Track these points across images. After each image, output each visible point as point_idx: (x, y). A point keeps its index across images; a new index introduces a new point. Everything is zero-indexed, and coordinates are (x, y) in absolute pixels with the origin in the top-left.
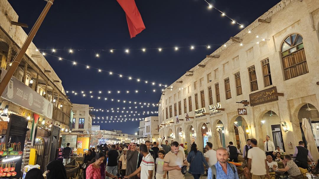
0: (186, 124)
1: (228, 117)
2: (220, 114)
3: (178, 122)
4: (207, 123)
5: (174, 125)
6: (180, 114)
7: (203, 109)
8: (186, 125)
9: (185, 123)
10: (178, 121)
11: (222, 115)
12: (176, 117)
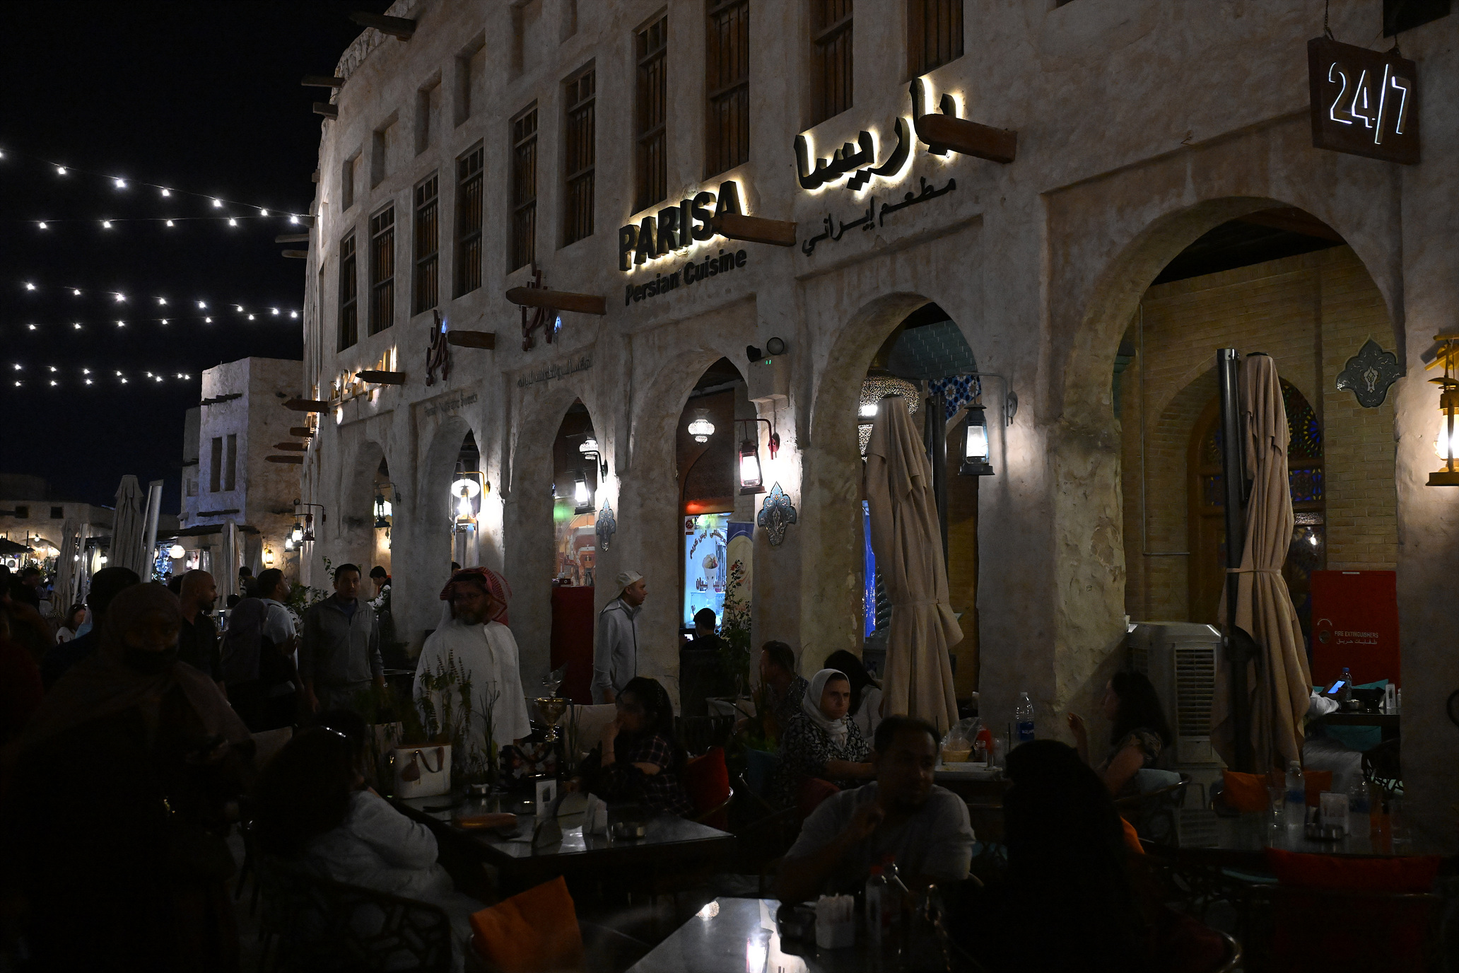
0: (522, 384)
1: (1060, 241)
2: (944, 222)
3: (439, 373)
4: (754, 354)
5: (405, 403)
6: (467, 279)
7: (714, 190)
8: (517, 391)
9: (508, 376)
10: (438, 361)
11: (977, 220)
12: (428, 320)
